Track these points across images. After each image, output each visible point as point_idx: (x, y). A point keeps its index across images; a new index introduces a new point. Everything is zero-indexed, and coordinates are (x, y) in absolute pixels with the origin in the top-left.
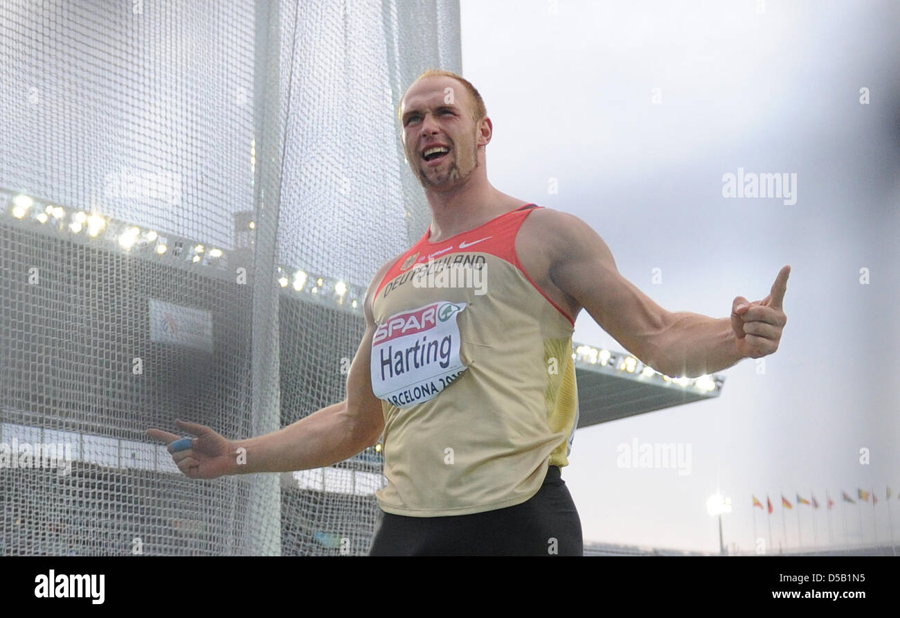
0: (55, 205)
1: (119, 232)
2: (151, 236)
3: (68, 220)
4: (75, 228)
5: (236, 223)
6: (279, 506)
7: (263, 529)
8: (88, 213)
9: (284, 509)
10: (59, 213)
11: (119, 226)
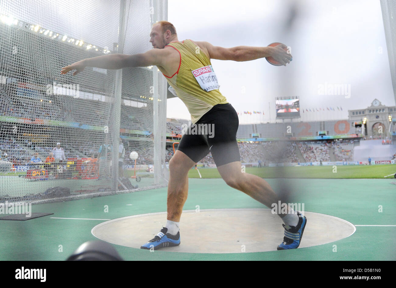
0: (72, 38)
1: (87, 45)
2: (94, 47)
3: (75, 42)
4: (77, 44)
5: (114, 45)
6: (120, 108)
7: (117, 114)
8: (80, 41)
9: (122, 109)
10: (73, 40)
11: (87, 44)
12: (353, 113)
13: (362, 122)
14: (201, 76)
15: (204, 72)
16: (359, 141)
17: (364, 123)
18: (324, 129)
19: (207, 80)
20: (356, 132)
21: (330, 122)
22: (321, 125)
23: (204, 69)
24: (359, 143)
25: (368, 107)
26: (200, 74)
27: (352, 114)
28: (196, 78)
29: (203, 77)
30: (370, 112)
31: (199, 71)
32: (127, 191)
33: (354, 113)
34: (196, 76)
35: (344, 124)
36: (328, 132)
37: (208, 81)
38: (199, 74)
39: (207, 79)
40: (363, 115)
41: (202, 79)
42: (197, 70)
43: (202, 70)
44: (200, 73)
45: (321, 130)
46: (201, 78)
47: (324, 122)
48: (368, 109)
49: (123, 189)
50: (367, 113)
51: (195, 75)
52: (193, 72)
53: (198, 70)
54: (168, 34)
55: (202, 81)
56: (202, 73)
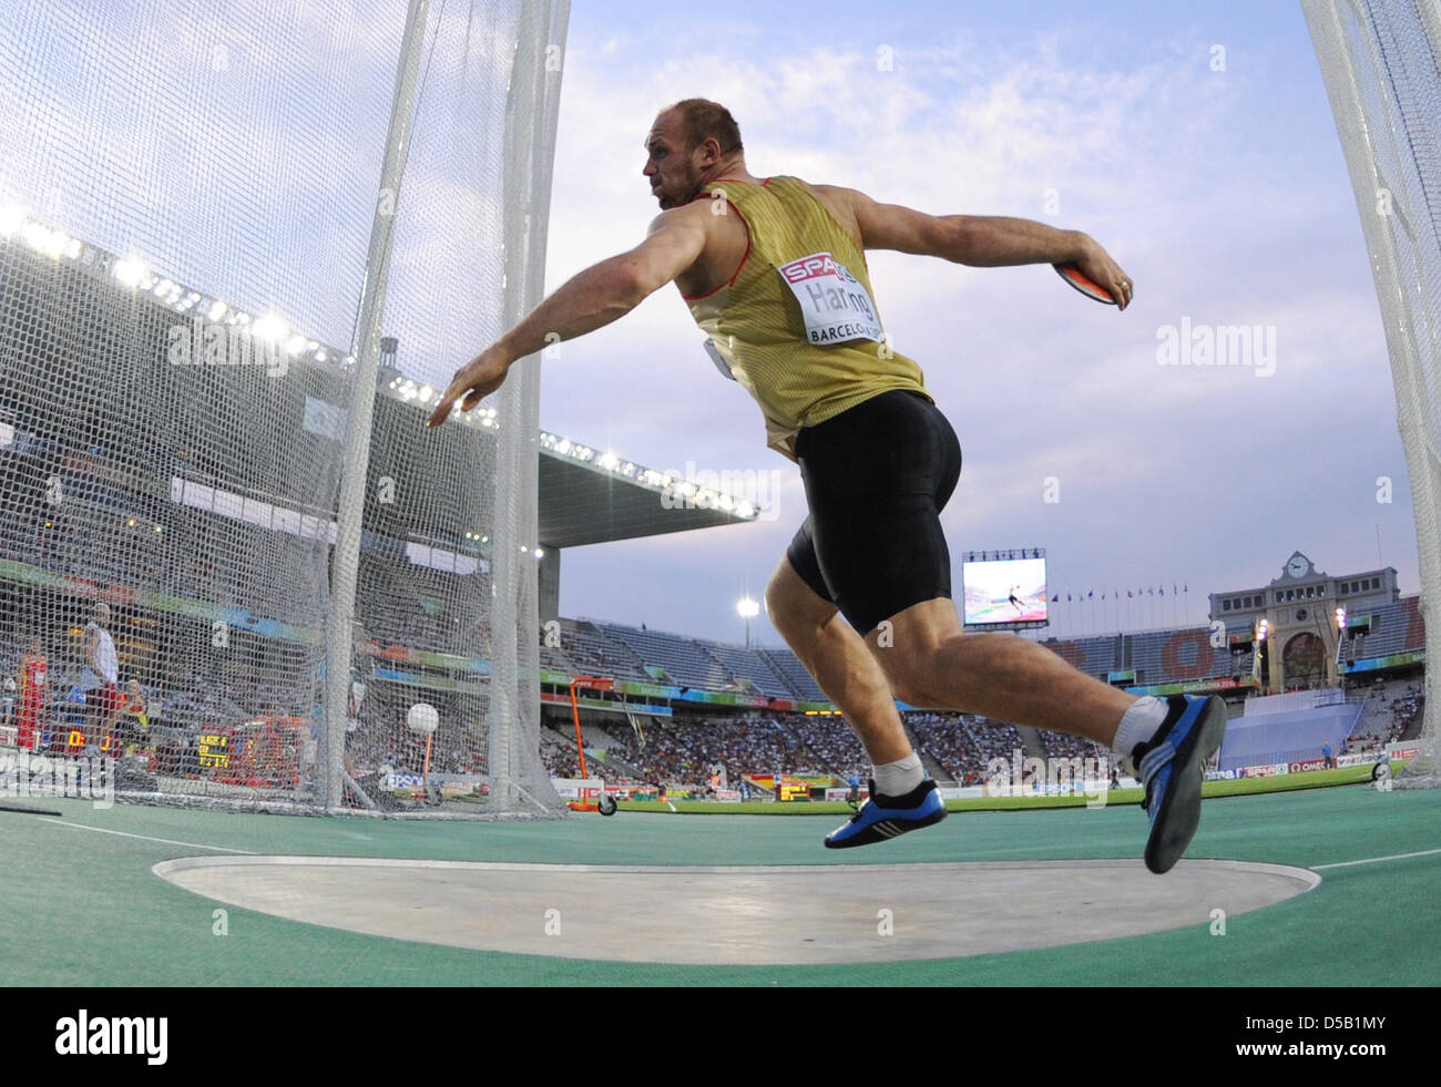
0: (243, 313)
3: (252, 325)
10: (244, 319)
12: (1227, 606)
13: (1254, 633)
14: (812, 282)
15: (825, 270)
16: (1243, 702)
17: (1260, 636)
18: (1128, 665)
19: (833, 299)
20: (1232, 670)
21: (1150, 639)
22: (1118, 649)
23: (827, 260)
24: (1243, 708)
25: (1274, 581)
26: (808, 277)
27: (1222, 605)
28: (792, 286)
29: (818, 285)
30: (1279, 600)
31: (806, 265)
32: (376, 813)
33: (1227, 604)
34: (792, 282)
35: (1196, 645)
36: (1140, 673)
37: (835, 303)
38: (804, 275)
39: (832, 295)
40: (1258, 608)
41: (815, 291)
42: (798, 261)
43: (818, 261)
44: (811, 273)
45: (1117, 667)
46: (811, 287)
47: (1128, 638)
48: (1271, 589)
49: (361, 805)
50: (1270, 600)
51: (789, 277)
52: (783, 270)
53: (804, 262)
54: (711, 154)
55: (814, 301)
56: (817, 273)
